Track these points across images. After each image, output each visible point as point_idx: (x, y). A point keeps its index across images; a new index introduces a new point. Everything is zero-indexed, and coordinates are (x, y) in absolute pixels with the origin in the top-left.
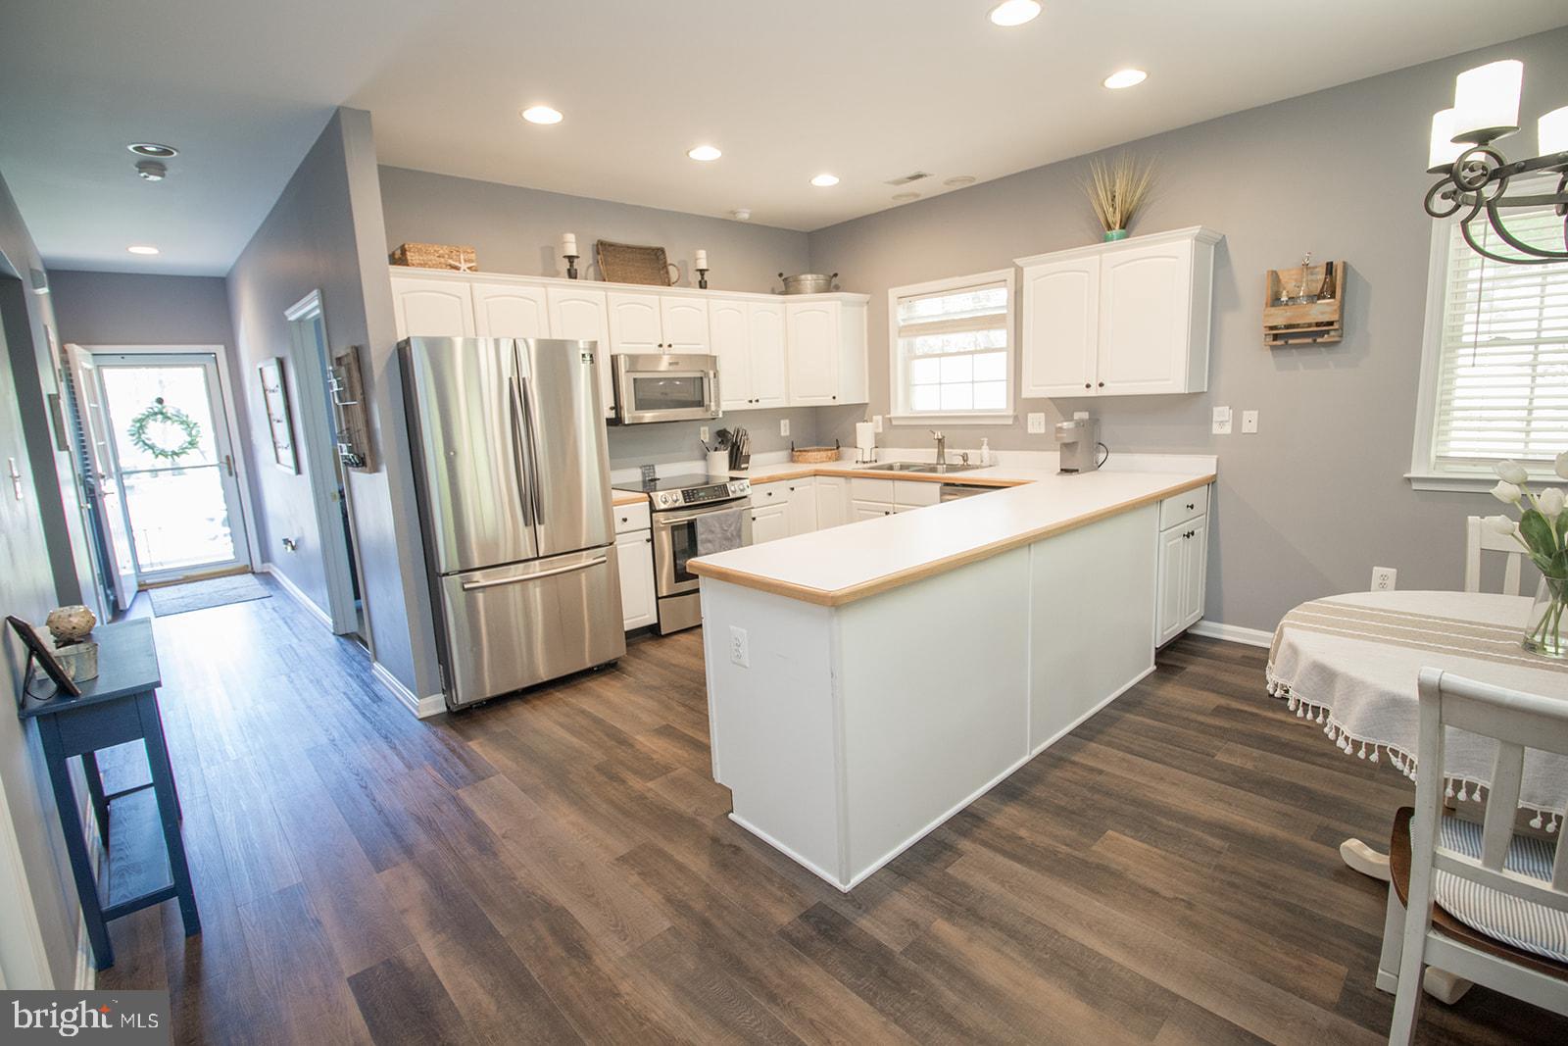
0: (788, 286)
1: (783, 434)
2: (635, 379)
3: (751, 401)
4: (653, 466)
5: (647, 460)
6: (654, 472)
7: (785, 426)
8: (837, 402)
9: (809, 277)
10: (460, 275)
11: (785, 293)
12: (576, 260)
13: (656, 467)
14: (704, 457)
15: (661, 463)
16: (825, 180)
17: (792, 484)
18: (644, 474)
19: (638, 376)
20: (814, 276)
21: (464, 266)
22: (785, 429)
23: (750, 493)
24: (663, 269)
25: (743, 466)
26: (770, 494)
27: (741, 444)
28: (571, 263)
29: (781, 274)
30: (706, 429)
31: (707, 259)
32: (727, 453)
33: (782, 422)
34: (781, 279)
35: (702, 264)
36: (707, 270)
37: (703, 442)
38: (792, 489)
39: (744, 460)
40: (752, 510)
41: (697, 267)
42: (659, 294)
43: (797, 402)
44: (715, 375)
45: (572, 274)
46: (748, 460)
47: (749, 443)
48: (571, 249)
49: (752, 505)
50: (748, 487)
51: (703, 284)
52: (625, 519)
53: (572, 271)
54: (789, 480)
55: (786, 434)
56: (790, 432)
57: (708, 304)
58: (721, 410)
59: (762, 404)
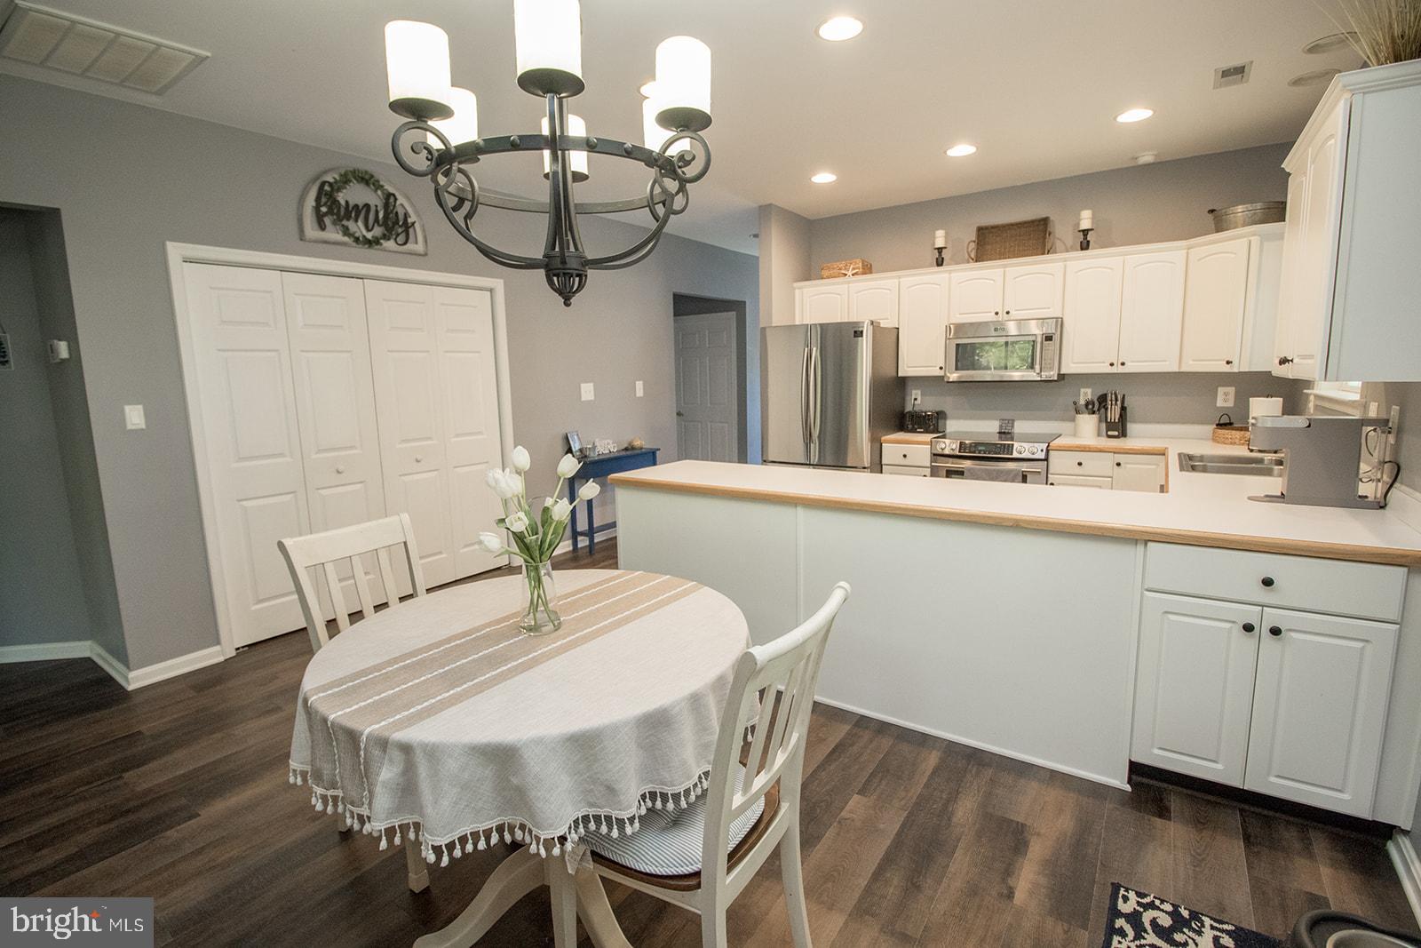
0: (1218, 221)
1: (1220, 403)
2: (957, 345)
3: (1112, 365)
4: (1013, 421)
5: (1007, 415)
6: (1013, 427)
7: (1226, 394)
8: (1234, 368)
9: (1240, 208)
11: (1218, 229)
12: (944, 250)
13: (1016, 423)
14: (1073, 420)
16: (1136, 115)
17: (1119, 458)
18: (1001, 426)
19: (959, 341)
20: (1249, 206)
22: (1225, 398)
23: (1043, 457)
24: (1044, 238)
25: (1109, 433)
26: (1080, 464)
27: (1107, 409)
28: (940, 253)
29: (1212, 211)
30: (1089, 391)
31: (1093, 218)
32: (1095, 417)
33: (1221, 390)
34: (1211, 216)
35: (1085, 225)
36: (1092, 230)
37: (1075, 403)
38: (1118, 464)
39: (1110, 426)
40: (1049, 476)
41: (1078, 227)
42: (1005, 266)
43: (1190, 366)
44: (1049, 338)
45: (940, 262)
46: (1119, 428)
47: (1118, 409)
48: (940, 243)
49: (1050, 471)
50: (1042, 450)
51: (1085, 246)
52: (905, 456)
53: (940, 259)
54: (1114, 453)
55: (1225, 405)
56: (1231, 404)
57: (1065, 267)
58: (1063, 371)
59: (1130, 367)
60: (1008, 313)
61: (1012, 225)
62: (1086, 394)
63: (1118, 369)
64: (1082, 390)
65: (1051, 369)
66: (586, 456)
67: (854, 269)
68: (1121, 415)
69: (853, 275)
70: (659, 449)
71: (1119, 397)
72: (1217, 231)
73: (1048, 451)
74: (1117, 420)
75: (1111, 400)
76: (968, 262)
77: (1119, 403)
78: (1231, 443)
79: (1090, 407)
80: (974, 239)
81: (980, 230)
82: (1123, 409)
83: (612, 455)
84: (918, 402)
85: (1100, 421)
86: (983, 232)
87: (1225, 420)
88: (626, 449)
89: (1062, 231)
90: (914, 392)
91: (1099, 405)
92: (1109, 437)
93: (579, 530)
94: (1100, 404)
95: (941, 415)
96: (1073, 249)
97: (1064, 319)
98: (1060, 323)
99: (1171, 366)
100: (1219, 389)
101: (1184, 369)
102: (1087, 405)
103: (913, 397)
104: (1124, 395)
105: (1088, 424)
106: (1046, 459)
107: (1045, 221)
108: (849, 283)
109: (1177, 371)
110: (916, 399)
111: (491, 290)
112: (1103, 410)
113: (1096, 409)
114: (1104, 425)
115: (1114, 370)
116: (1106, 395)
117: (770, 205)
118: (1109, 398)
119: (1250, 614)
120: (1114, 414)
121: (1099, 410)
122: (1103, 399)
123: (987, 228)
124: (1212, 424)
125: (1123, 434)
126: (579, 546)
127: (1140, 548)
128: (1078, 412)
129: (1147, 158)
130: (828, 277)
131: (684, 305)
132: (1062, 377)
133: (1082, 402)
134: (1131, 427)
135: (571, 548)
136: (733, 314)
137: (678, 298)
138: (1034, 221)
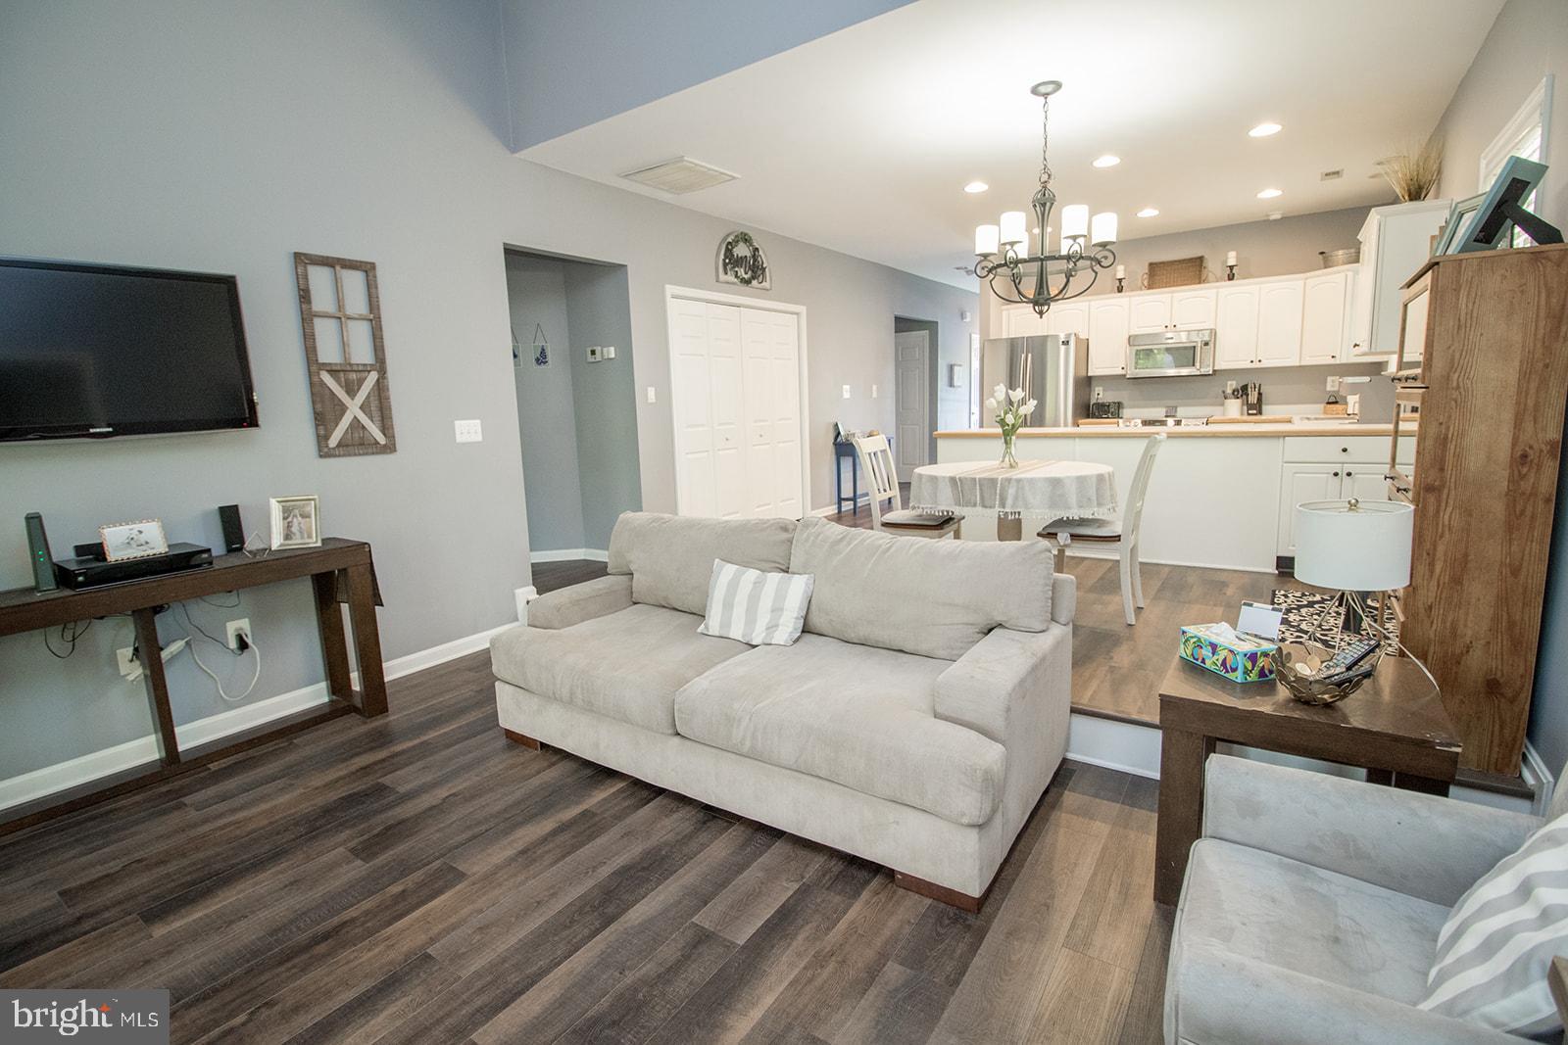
0: (1326, 260)
1: (1329, 388)
2: (1137, 350)
3: (1252, 362)
4: (1176, 407)
5: (1171, 403)
6: (1176, 411)
7: (1333, 381)
8: (1337, 361)
9: (1341, 252)
11: (1326, 266)
12: (1123, 281)
13: (1178, 409)
14: (1223, 405)
15: (1181, 406)
16: (1270, 193)
18: (1167, 412)
19: (1138, 348)
20: (1346, 251)
22: (1332, 384)
24: (1200, 271)
25: (1250, 411)
27: (1248, 395)
28: (1120, 283)
29: (1322, 253)
30: (1234, 382)
31: (1237, 258)
32: (1240, 400)
33: (1329, 379)
34: (1321, 256)
35: (1231, 262)
36: (1236, 266)
37: (1224, 392)
39: (1250, 407)
41: (1226, 263)
42: (1173, 292)
43: (1308, 361)
44: (1206, 344)
45: (1120, 290)
46: (1256, 408)
47: (1256, 394)
48: (1120, 275)
50: (1203, 424)
51: (1231, 277)
53: (1121, 287)
54: (1255, 423)
55: (1332, 389)
56: (1336, 389)
57: (1217, 293)
58: (1216, 368)
59: (1265, 364)
60: (1175, 326)
61: (1176, 261)
62: (1232, 385)
63: (1256, 365)
64: (1229, 383)
65: (1209, 366)
68: (1258, 399)
71: (1257, 386)
72: (1326, 268)
74: (1255, 402)
75: (1251, 388)
76: (1141, 289)
77: (1256, 390)
78: (1336, 414)
79: (1235, 394)
80: (1147, 271)
81: (1151, 264)
82: (1260, 394)
84: (1101, 396)
85: (1243, 404)
86: (1153, 267)
87: (1332, 399)
89: (1213, 266)
90: (1097, 389)
91: (1242, 392)
92: (1249, 414)
93: (843, 497)
95: (1119, 405)
96: (1222, 279)
97: (1217, 330)
98: (1213, 333)
99: (1294, 362)
100: (1328, 377)
101: (1303, 364)
102: (1233, 393)
104: (1260, 384)
105: (1234, 407)
107: (1201, 259)
109: (1298, 364)
110: (1098, 394)
111: (797, 314)
112: (1244, 397)
113: (1240, 394)
114: (1245, 408)
115: (1253, 366)
116: (1247, 385)
118: (1249, 387)
119: (1337, 468)
120: (1253, 398)
121: (1242, 396)
122: (1245, 388)
123: (1156, 264)
124: (1321, 403)
125: (1260, 413)
126: (843, 510)
127: (1281, 440)
128: (1225, 398)
129: (1277, 216)
131: (903, 324)
132: (1214, 371)
133: (1228, 392)
134: (1265, 408)
135: (836, 511)
136: (926, 333)
137: (898, 319)
138: (1192, 259)
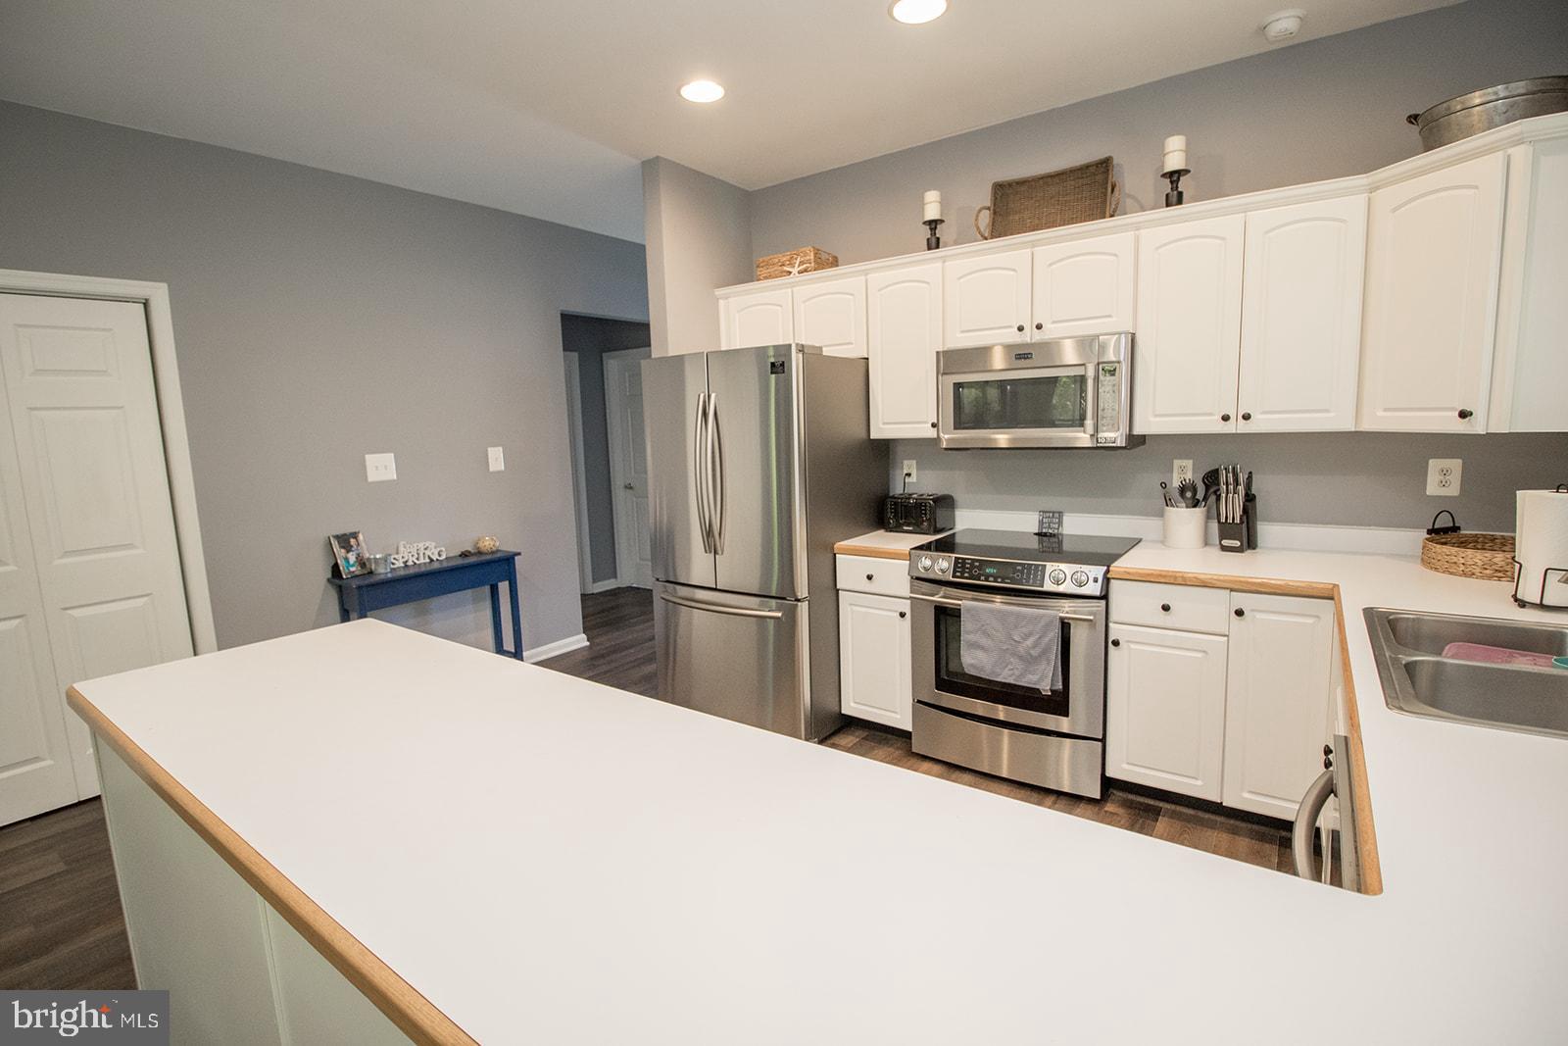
1: (1433, 488)
2: (955, 385)
3: (1226, 418)
4: (1061, 514)
5: (1053, 502)
6: (1060, 523)
7: (1444, 472)
8: (1473, 426)
10: (792, 280)
12: (939, 224)
13: (1067, 519)
14: (1161, 514)
15: (1071, 511)
17: (1241, 600)
18: (1041, 523)
19: (958, 379)
20: (1496, 87)
21: (795, 271)
22: (1443, 479)
23: (1098, 594)
24: (1104, 191)
25: (1225, 542)
26: (1166, 608)
27: (1218, 498)
28: (933, 230)
29: (1413, 119)
30: (1189, 463)
31: (1188, 151)
32: (1198, 513)
33: (1434, 465)
34: (1415, 129)
35: (1174, 162)
36: (1187, 171)
37: (1164, 485)
38: (1239, 613)
39: (1225, 531)
40: (1111, 625)
41: (1163, 170)
42: (1034, 244)
43: (1379, 420)
44: (1111, 371)
45: (934, 244)
46: (1241, 534)
47: (1239, 499)
48: (932, 212)
49: (1113, 616)
50: (1096, 580)
51: (1175, 199)
52: (870, 578)
53: (934, 240)
54: (1232, 590)
55: (1444, 493)
56: (1454, 490)
57: (1137, 240)
58: (1138, 431)
59: (1260, 424)
60: (1039, 327)
61: (1048, 176)
62: (1184, 471)
63: (1236, 427)
64: (1177, 463)
65: (1116, 426)
66: (371, 572)
67: (801, 263)
68: (1245, 511)
69: (799, 273)
70: (519, 554)
71: (1242, 478)
72: (1428, 148)
73: (1107, 580)
74: (1238, 521)
75: (1227, 485)
76: (978, 239)
77: (1241, 488)
78: (1464, 574)
79: (1189, 495)
80: (988, 203)
81: (998, 188)
82: (1250, 498)
83: (436, 566)
84: (913, 479)
85: (1208, 517)
86: (1003, 191)
87: (1444, 521)
88: (464, 555)
89: (1135, 178)
90: (906, 462)
91: (1206, 490)
92: (1224, 548)
94: (1207, 488)
95: (946, 502)
96: (1153, 207)
97: (1137, 335)
98: (1131, 342)
99: (1339, 419)
100: (1431, 462)
101: (1367, 426)
102: (1183, 490)
103: (905, 472)
104: (1251, 473)
105: (1187, 522)
106: (1105, 597)
107: (1105, 164)
108: (793, 285)
109: (1352, 429)
110: (909, 475)
111: (144, 302)
112: (1213, 498)
113: (1200, 495)
114: (1214, 526)
115: (1229, 428)
116: (1216, 472)
117: (657, 157)
118: (1223, 479)
120: (1232, 506)
121: (1205, 498)
122: (1212, 479)
123: (1008, 185)
124: (1415, 526)
125: (1251, 543)
128: (1168, 502)
130: (766, 278)
131: (577, 331)
132: (1136, 441)
133: (1176, 483)
134: (1265, 530)
137: (570, 321)
138: (1088, 166)
